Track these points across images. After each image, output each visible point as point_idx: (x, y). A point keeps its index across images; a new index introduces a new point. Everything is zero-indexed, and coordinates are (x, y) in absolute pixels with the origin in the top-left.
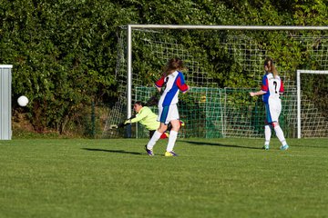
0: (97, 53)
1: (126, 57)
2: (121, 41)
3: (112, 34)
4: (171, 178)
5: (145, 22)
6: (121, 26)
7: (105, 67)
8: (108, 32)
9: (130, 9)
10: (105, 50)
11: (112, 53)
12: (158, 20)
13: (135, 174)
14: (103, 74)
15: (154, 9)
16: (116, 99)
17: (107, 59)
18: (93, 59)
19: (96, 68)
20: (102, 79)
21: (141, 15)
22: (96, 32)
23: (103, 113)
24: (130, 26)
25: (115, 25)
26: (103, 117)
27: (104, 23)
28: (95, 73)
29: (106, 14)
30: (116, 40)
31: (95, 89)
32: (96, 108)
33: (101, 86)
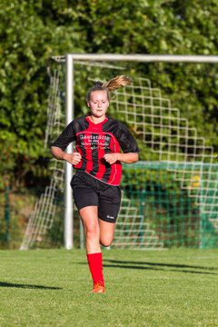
0: (14, 102)
1: (64, 109)
2: (55, 82)
3: (42, 70)
4: (139, 317)
5: (95, 50)
6: (57, 58)
7: (29, 126)
8: (36, 68)
9: (71, 28)
10: (29, 99)
11: (40, 102)
12: (114, 44)
13: (77, 310)
14: (25, 138)
15: (109, 28)
16: (46, 181)
17: (32, 113)
18: (8, 114)
19: (13, 129)
20: (22, 147)
21: (90, 39)
22: (13, 66)
23: (25, 205)
24: (70, 58)
25: (47, 56)
26: (26, 211)
27: (29, 53)
28: (11, 137)
29: (29, 38)
30: (47, 81)
31: (11, 164)
32: (13, 197)
33: (20, 159)
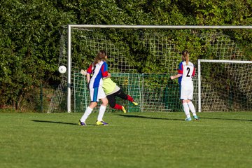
0: (44, 46)
1: (67, 50)
2: (62, 38)
3: (56, 32)
4: (101, 143)
5: (81, 23)
6: (64, 26)
7: (51, 57)
8: (53, 31)
9: (70, 13)
10: (51, 45)
11: (56, 46)
12: (91, 21)
13: (73, 140)
14: (49, 63)
15: (88, 13)
16: (59, 82)
17: (52, 51)
18: (41, 52)
19: (44, 59)
20: (48, 67)
21: (79, 17)
22: (44, 30)
23: (49, 93)
24: (70, 26)
25: (59, 25)
26: (49, 96)
27: (50, 24)
28: (43, 62)
29: (51, 17)
30: (59, 36)
31: (43, 74)
32: (44, 89)
33: (47, 72)
